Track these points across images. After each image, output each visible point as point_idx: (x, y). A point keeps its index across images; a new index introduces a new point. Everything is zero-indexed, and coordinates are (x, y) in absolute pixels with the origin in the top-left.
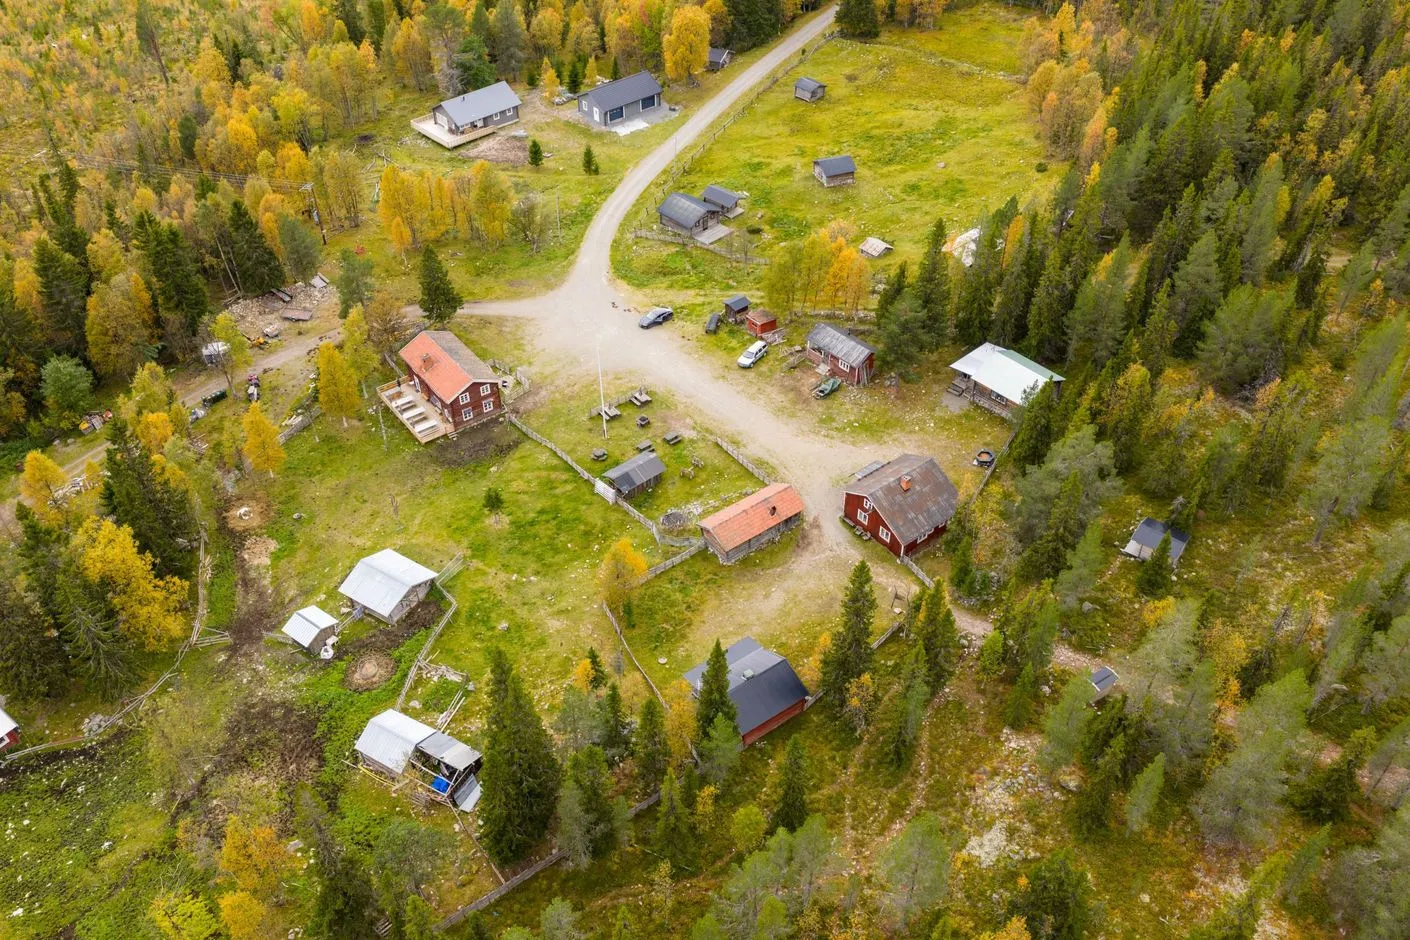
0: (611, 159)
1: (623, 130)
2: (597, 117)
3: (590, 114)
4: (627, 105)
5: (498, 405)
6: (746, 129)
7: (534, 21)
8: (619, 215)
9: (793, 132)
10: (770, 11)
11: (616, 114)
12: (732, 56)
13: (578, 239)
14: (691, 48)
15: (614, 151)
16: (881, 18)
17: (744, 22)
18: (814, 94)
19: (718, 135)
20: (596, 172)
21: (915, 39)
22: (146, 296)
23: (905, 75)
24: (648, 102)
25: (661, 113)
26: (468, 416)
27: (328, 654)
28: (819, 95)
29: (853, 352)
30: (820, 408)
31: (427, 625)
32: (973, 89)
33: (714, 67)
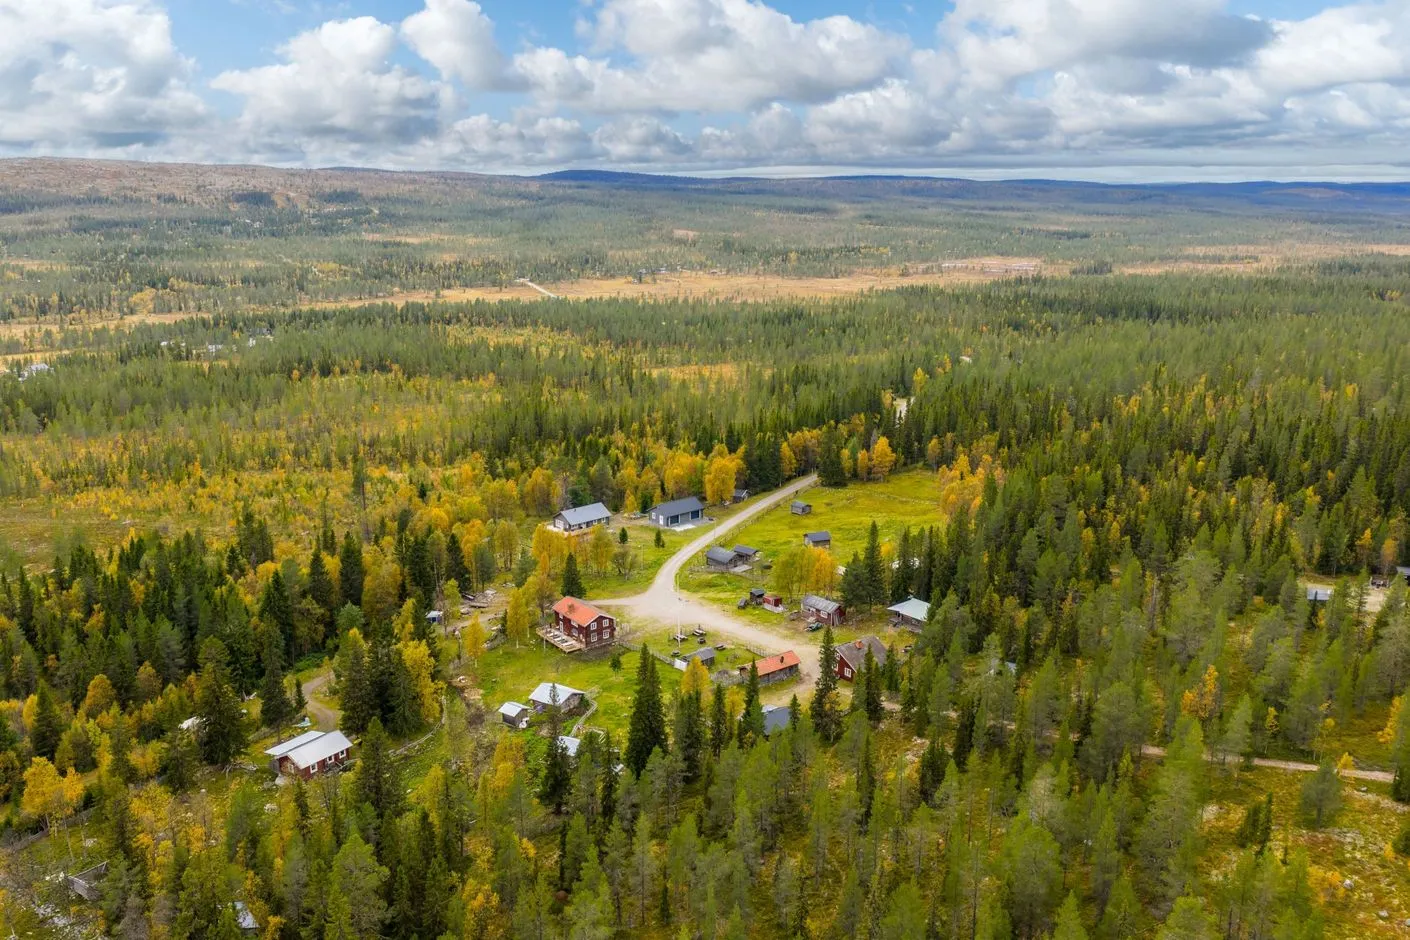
0: (671, 541)
1: (679, 529)
2: (661, 522)
3: (657, 520)
4: (682, 514)
5: (612, 635)
6: (758, 527)
7: (618, 475)
8: (679, 564)
9: (791, 528)
10: (774, 469)
11: (674, 519)
12: (750, 495)
13: (655, 574)
14: (723, 481)
15: (673, 538)
16: (848, 475)
17: (757, 475)
18: (803, 510)
19: (741, 529)
20: (663, 546)
21: (870, 487)
22: (400, 578)
23: (863, 502)
24: (695, 514)
25: (704, 521)
26: (594, 639)
27: (523, 725)
28: (807, 510)
29: (828, 606)
30: (810, 635)
31: (580, 715)
32: (909, 508)
33: (736, 500)
